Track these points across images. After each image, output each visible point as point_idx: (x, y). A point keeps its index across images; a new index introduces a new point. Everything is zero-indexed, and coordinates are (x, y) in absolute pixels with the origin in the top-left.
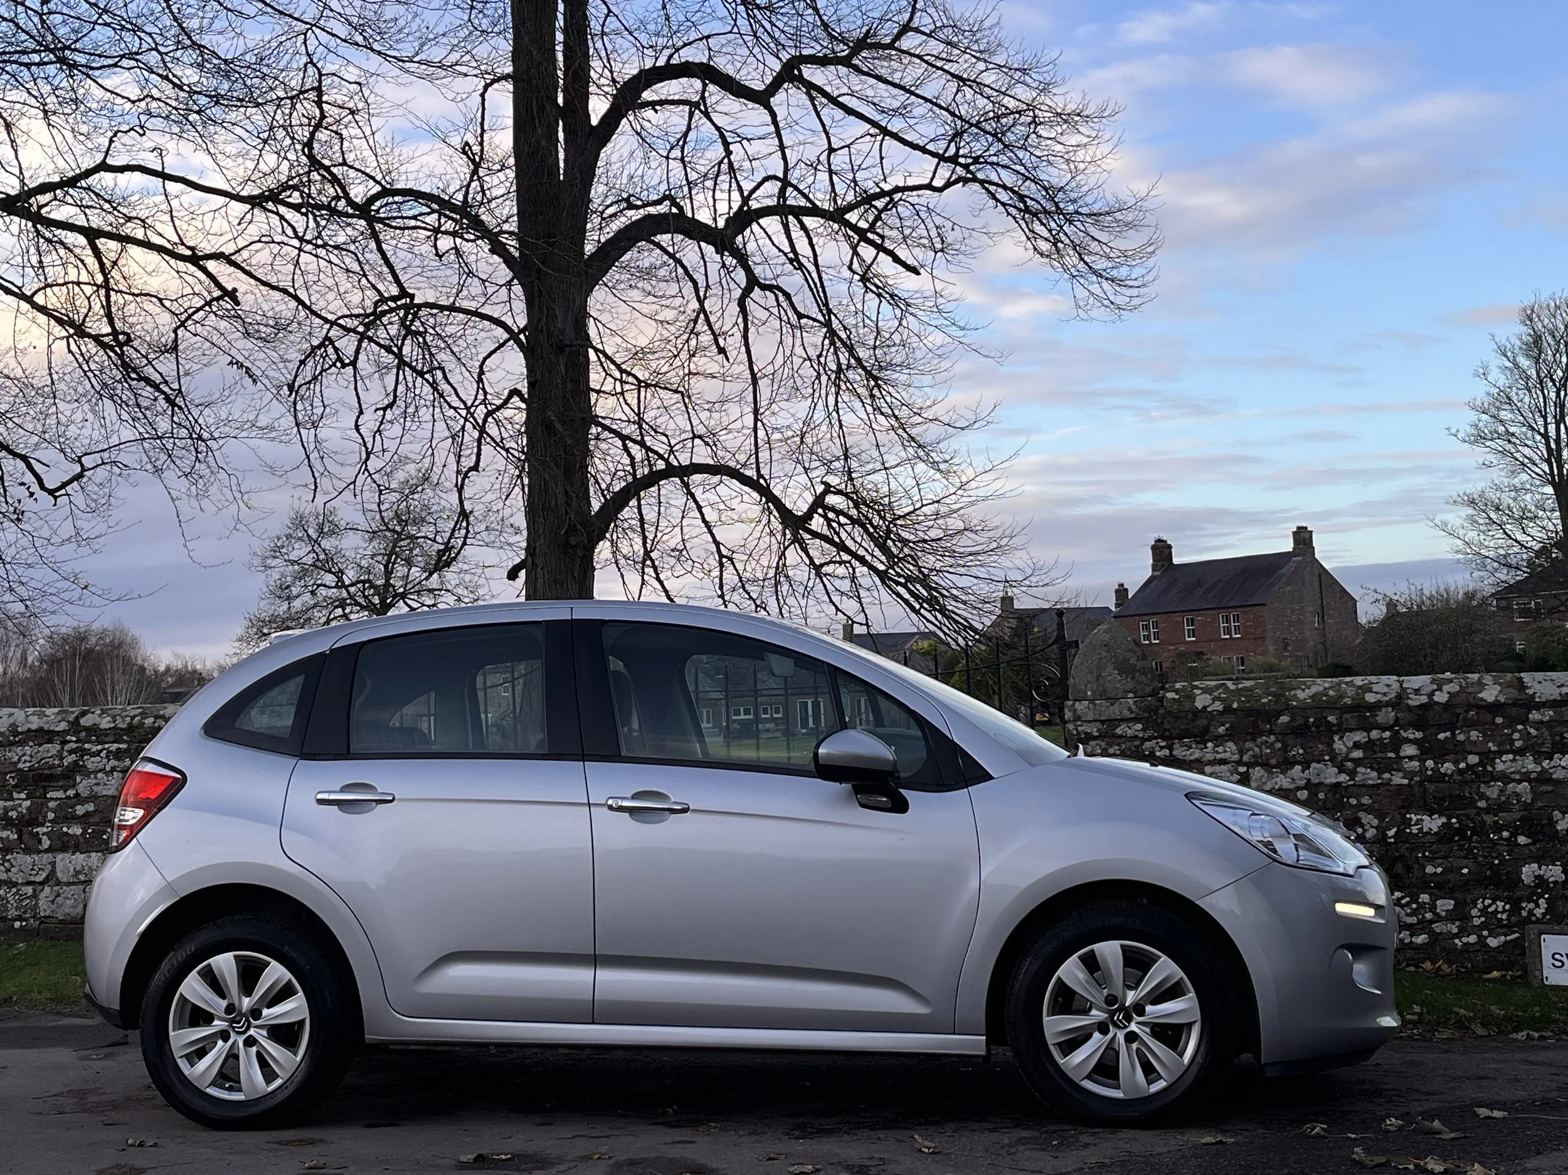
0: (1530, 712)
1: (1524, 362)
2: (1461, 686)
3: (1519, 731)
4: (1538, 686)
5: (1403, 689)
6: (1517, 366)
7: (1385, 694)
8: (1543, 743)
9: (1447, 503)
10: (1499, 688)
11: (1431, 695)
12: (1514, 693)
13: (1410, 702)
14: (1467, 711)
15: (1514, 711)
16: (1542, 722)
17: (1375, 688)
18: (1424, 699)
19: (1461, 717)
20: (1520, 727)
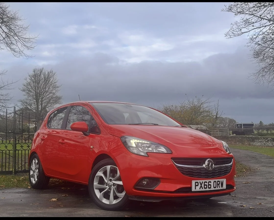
1: (33, 78)
6: (31, 79)
9: (17, 101)
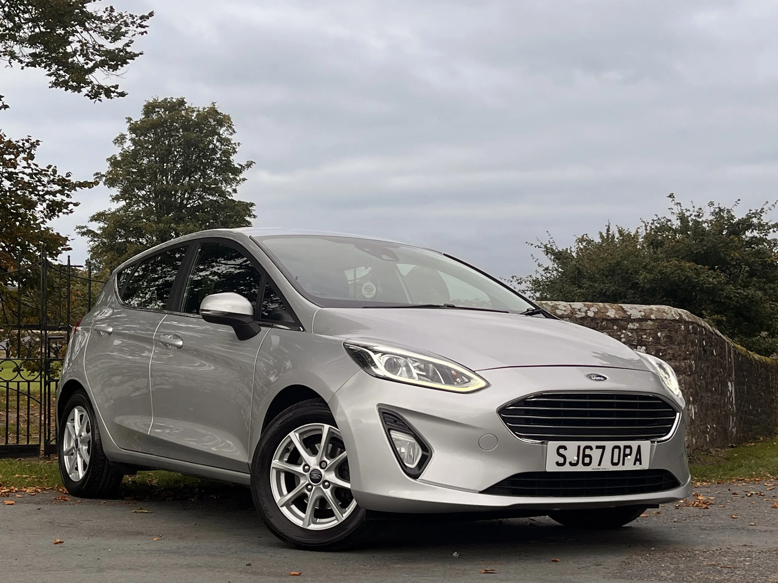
0: (628, 324)
2: (598, 309)
3: (624, 333)
4: (631, 311)
5: (574, 309)
7: (565, 311)
8: (634, 340)
10: (615, 311)
11: (586, 312)
12: (622, 314)
13: (578, 316)
14: (602, 322)
15: (623, 323)
16: (633, 329)
17: (560, 307)
18: (583, 314)
19: (599, 325)
20: (624, 331)
